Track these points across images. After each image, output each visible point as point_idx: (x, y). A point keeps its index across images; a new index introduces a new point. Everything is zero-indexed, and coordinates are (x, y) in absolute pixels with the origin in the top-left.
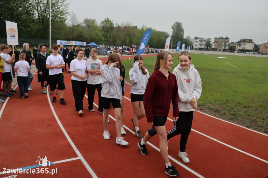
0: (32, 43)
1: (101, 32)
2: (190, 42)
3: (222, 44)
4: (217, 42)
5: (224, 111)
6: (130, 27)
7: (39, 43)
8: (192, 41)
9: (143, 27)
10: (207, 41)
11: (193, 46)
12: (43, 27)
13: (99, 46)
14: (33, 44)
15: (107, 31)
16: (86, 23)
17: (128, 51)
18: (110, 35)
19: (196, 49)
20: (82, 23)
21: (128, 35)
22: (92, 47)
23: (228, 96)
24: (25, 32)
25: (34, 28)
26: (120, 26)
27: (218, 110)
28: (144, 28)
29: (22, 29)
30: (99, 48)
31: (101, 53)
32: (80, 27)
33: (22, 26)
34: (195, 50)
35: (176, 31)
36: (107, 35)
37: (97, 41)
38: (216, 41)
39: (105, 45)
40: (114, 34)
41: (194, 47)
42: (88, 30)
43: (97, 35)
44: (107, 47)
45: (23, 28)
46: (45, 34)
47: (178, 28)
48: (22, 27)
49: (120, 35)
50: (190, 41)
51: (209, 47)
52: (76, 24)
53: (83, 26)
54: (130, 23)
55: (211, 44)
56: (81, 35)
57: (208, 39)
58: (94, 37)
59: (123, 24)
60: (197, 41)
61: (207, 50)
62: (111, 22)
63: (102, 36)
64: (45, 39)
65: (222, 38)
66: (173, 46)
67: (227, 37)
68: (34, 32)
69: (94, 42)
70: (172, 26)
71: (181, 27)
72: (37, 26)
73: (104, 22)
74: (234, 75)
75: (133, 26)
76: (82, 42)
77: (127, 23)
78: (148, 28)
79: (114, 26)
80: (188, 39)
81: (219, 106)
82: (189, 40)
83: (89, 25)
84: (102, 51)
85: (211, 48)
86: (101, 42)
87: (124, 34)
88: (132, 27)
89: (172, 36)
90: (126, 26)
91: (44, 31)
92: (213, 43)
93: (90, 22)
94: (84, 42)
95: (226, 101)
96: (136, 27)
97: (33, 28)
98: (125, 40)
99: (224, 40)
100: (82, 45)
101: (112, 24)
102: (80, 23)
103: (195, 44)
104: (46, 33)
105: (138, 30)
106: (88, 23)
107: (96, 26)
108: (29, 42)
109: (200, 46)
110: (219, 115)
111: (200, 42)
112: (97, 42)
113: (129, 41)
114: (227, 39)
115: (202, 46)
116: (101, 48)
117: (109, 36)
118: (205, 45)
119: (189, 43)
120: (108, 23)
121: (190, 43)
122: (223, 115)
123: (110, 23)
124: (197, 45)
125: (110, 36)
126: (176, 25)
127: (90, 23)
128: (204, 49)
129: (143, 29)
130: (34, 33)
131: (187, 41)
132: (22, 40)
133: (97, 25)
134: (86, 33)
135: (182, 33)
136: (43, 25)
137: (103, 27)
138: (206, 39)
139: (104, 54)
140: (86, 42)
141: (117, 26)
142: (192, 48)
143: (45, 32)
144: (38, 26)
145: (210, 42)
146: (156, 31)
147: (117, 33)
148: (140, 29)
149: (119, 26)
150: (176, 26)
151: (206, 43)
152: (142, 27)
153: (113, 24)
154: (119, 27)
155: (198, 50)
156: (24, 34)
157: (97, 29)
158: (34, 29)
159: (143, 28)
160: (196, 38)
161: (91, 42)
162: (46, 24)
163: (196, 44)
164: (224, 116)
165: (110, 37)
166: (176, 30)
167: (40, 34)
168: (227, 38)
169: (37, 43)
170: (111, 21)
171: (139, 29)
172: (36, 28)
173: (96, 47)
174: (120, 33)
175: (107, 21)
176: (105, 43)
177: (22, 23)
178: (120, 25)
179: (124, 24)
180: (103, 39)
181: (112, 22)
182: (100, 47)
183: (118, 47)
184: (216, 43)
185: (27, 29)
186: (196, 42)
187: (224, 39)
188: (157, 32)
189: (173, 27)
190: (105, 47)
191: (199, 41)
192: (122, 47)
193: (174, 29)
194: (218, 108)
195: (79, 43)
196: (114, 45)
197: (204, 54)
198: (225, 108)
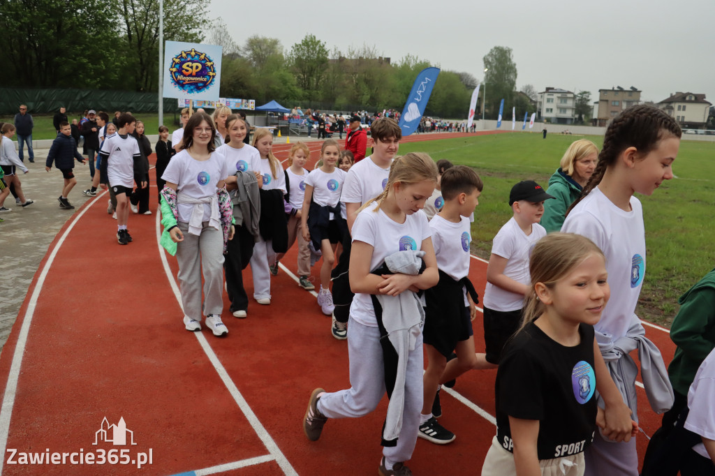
0: (112, 103)
1: (294, 73)
2: (531, 100)
3: (621, 106)
4: (607, 101)
5: (668, 302)
6: (372, 60)
7: (130, 103)
8: (539, 99)
9: (407, 59)
10: (579, 100)
11: (540, 113)
12: (139, 60)
13: (290, 112)
14: (114, 104)
15: (311, 72)
16: (253, 50)
17: (367, 126)
18: (317, 83)
19: (549, 120)
20: (241, 48)
21: (367, 81)
22: (271, 115)
23: (667, 255)
24: (92, 73)
25: (117, 63)
26: (346, 57)
27: (649, 300)
28: (409, 63)
29: (84, 64)
30: (289, 118)
31: (295, 130)
32: (238, 59)
33: (85, 57)
34: (545, 123)
35: (495, 73)
36: (311, 81)
37: (284, 98)
38: (605, 99)
39: (304, 107)
40: (327, 79)
41: (545, 114)
42: (259, 68)
43: (285, 82)
44: (310, 114)
45: (89, 62)
46: (144, 78)
47: (501, 64)
48: (85, 61)
49: (346, 83)
50: (534, 99)
51: (583, 116)
52: (228, 52)
53: (245, 56)
54: (371, 50)
55: (589, 107)
56: (240, 80)
57: (580, 94)
58: (277, 88)
59: (353, 52)
60: (552, 99)
61: (579, 122)
62: (320, 46)
63: (297, 85)
64: (144, 91)
65: (621, 90)
66: (487, 111)
67: (636, 87)
68: (116, 73)
69: (276, 101)
70: (484, 58)
71: (510, 59)
72: (125, 57)
73: (303, 47)
74: (667, 193)
75: (380, 58)
76: (244, 101)
77: (365, 49)
78: (421, 62)
79: (330, 57)
80: (528, 94)
81: (648, 288)
82: (531, 97)
83: (262, 55)
84: (297, 124)
85: (591, 117)
86: (295, 99)
87: (357, 79)
88: (375, 59)
89: (484, 84)
90: (360, 58)
91: (143, 70)
92: (595, 103)
93: (262, 47)
94: (250, 101)
95: (667, 273)
96: (388, 60)
97: (114, 63)
98: (358, 95)
99: (626, 96)
100: (243, 108)
101: (323, 50)
102: (238, 48)
103: (546, 105)
104: (147, 75)
105: (393, 68)
106: (258, 50)
107: (281, 56)
108: (104, 99)
109: (561, 112)
110: (655, 314)
111: (559, 102)
112: (283, 101)
113: (369, 97)
114: (635, 94)
115: (565, 112)
116: (294, 115)
117: (315, 84)
118: (573, 109)
119: (529, 104)
120: (312, 49)
121: (533, 104)
122: (666, 316)
123: (317, 49)
124: (551, 110)
125: (317, 85)
126: (495, 56)
127: (263, 50)
128: (572, 119)
129: (406, 67)
130: (115, 77)
131: (525, 97)
132: (84, 96)
133: (281, 54)
134: (252, 75)
135: (512, 77)
136: (140, 54)
137: (299, 59)
138: (576, 94)
139: (303, 134)
140: (254, 101)
141: (337, 57)
142: (539, 119)
143: (145, 74)
144: (127, 56)
145: (589, 100)
146: (441, 70)
147: (337, 75)
148: (399, 64)
149: (340, 57)
150: (496, 59)
151: (577, 105)
152: (405, 60)
153: (326, 53)
154: (342, 59)
155: (554, 123)
156: (89, 80)
157: (283, 65)
158: (116, 65)
159: (405, 63)
160: (550, 91)
161: (268, 100)
162: (149, 53)
163: (550, 108)
164: (669, 319)
165: (317, 87)
166: (496, 67)
167: (132, 78)
168: (634, 90)
169: (123, 104)
170: (321, 44)
171: (395, 65)
172: (122, 63)
173: (283, 113)
174: (345, 75)
175: (310, 43)
176: (306, 102)
177: (83, 50)
178: (345, 54)
179: (355, 53)
180: (300, 91)
181: (324, 46)
182: (291, 115)
183: (341, 114)
184: (604, 104)
185: (98, 66)
186: (548, 100)
187: (627, 94)
188: (444, 73)
189: (488, 59)
190: (306, 114)
191: (558, 97)
192: (352, 115)
193: (489, 66)
194: (648, 292)
195: (237, 103)
196: (330, 109)
197: (570, 133)
198: (667, 295)
